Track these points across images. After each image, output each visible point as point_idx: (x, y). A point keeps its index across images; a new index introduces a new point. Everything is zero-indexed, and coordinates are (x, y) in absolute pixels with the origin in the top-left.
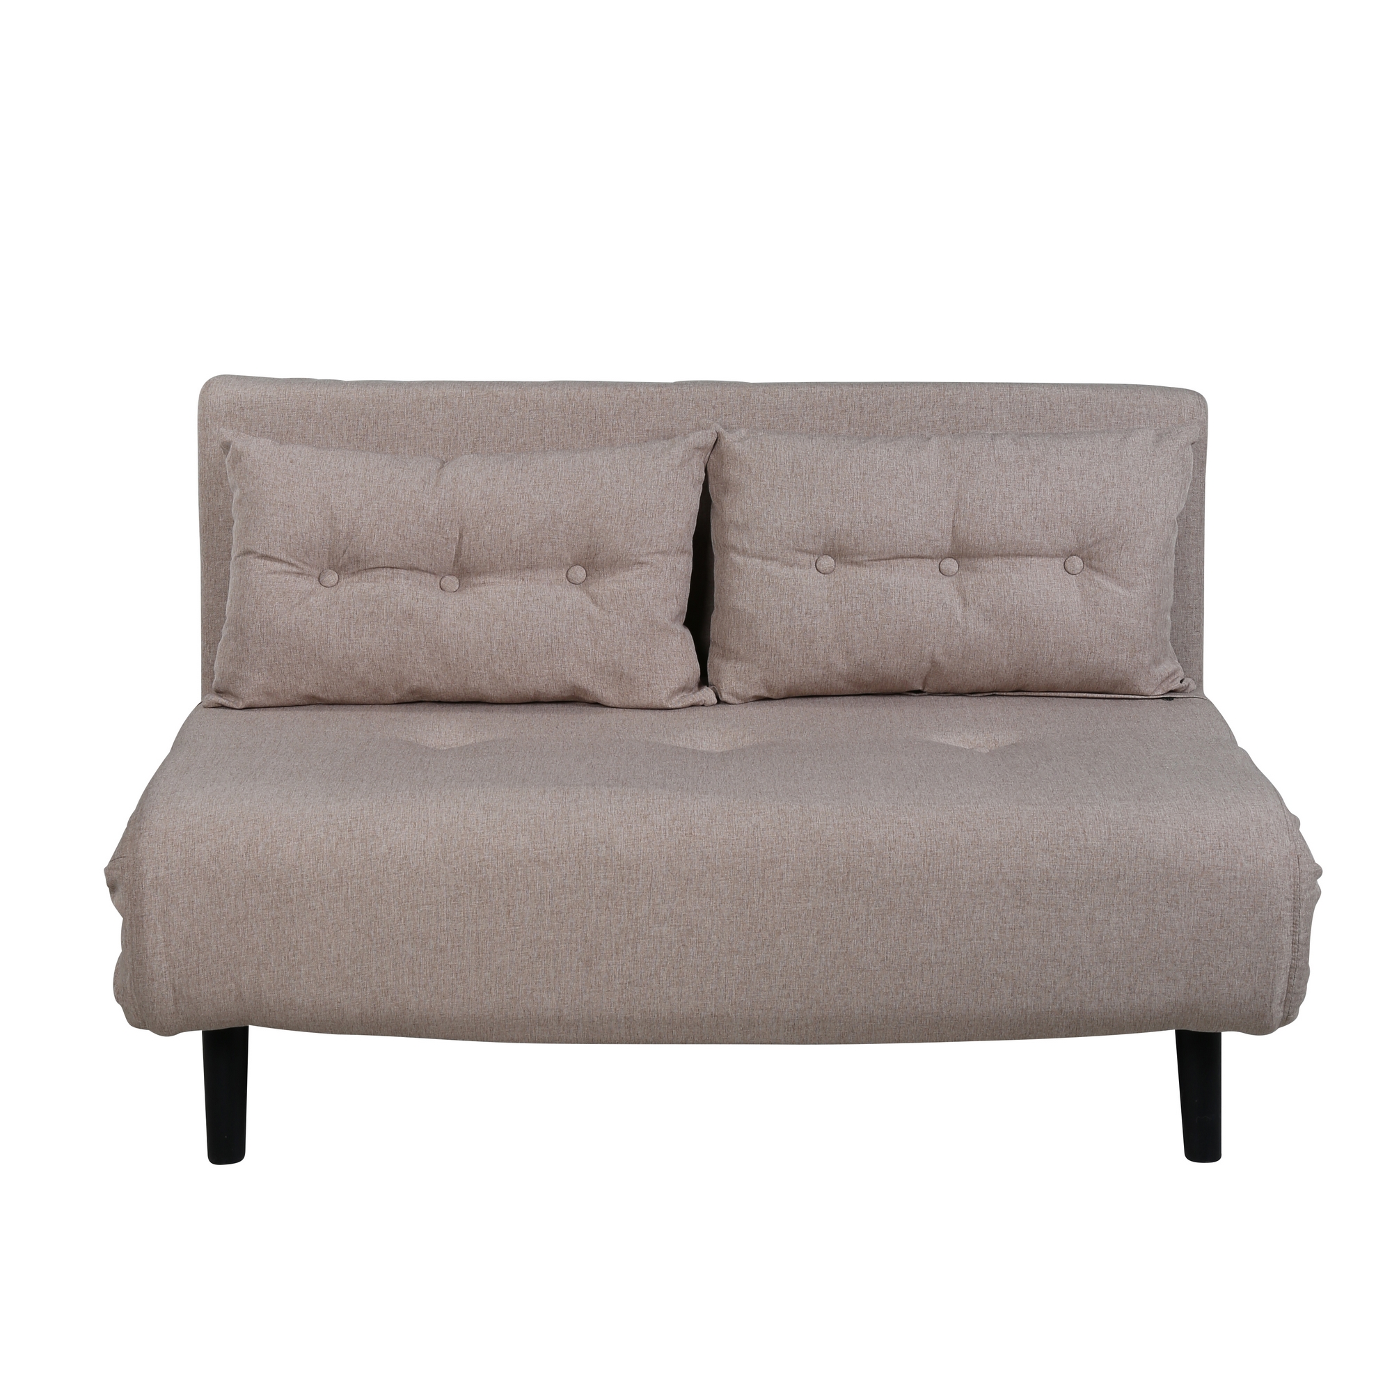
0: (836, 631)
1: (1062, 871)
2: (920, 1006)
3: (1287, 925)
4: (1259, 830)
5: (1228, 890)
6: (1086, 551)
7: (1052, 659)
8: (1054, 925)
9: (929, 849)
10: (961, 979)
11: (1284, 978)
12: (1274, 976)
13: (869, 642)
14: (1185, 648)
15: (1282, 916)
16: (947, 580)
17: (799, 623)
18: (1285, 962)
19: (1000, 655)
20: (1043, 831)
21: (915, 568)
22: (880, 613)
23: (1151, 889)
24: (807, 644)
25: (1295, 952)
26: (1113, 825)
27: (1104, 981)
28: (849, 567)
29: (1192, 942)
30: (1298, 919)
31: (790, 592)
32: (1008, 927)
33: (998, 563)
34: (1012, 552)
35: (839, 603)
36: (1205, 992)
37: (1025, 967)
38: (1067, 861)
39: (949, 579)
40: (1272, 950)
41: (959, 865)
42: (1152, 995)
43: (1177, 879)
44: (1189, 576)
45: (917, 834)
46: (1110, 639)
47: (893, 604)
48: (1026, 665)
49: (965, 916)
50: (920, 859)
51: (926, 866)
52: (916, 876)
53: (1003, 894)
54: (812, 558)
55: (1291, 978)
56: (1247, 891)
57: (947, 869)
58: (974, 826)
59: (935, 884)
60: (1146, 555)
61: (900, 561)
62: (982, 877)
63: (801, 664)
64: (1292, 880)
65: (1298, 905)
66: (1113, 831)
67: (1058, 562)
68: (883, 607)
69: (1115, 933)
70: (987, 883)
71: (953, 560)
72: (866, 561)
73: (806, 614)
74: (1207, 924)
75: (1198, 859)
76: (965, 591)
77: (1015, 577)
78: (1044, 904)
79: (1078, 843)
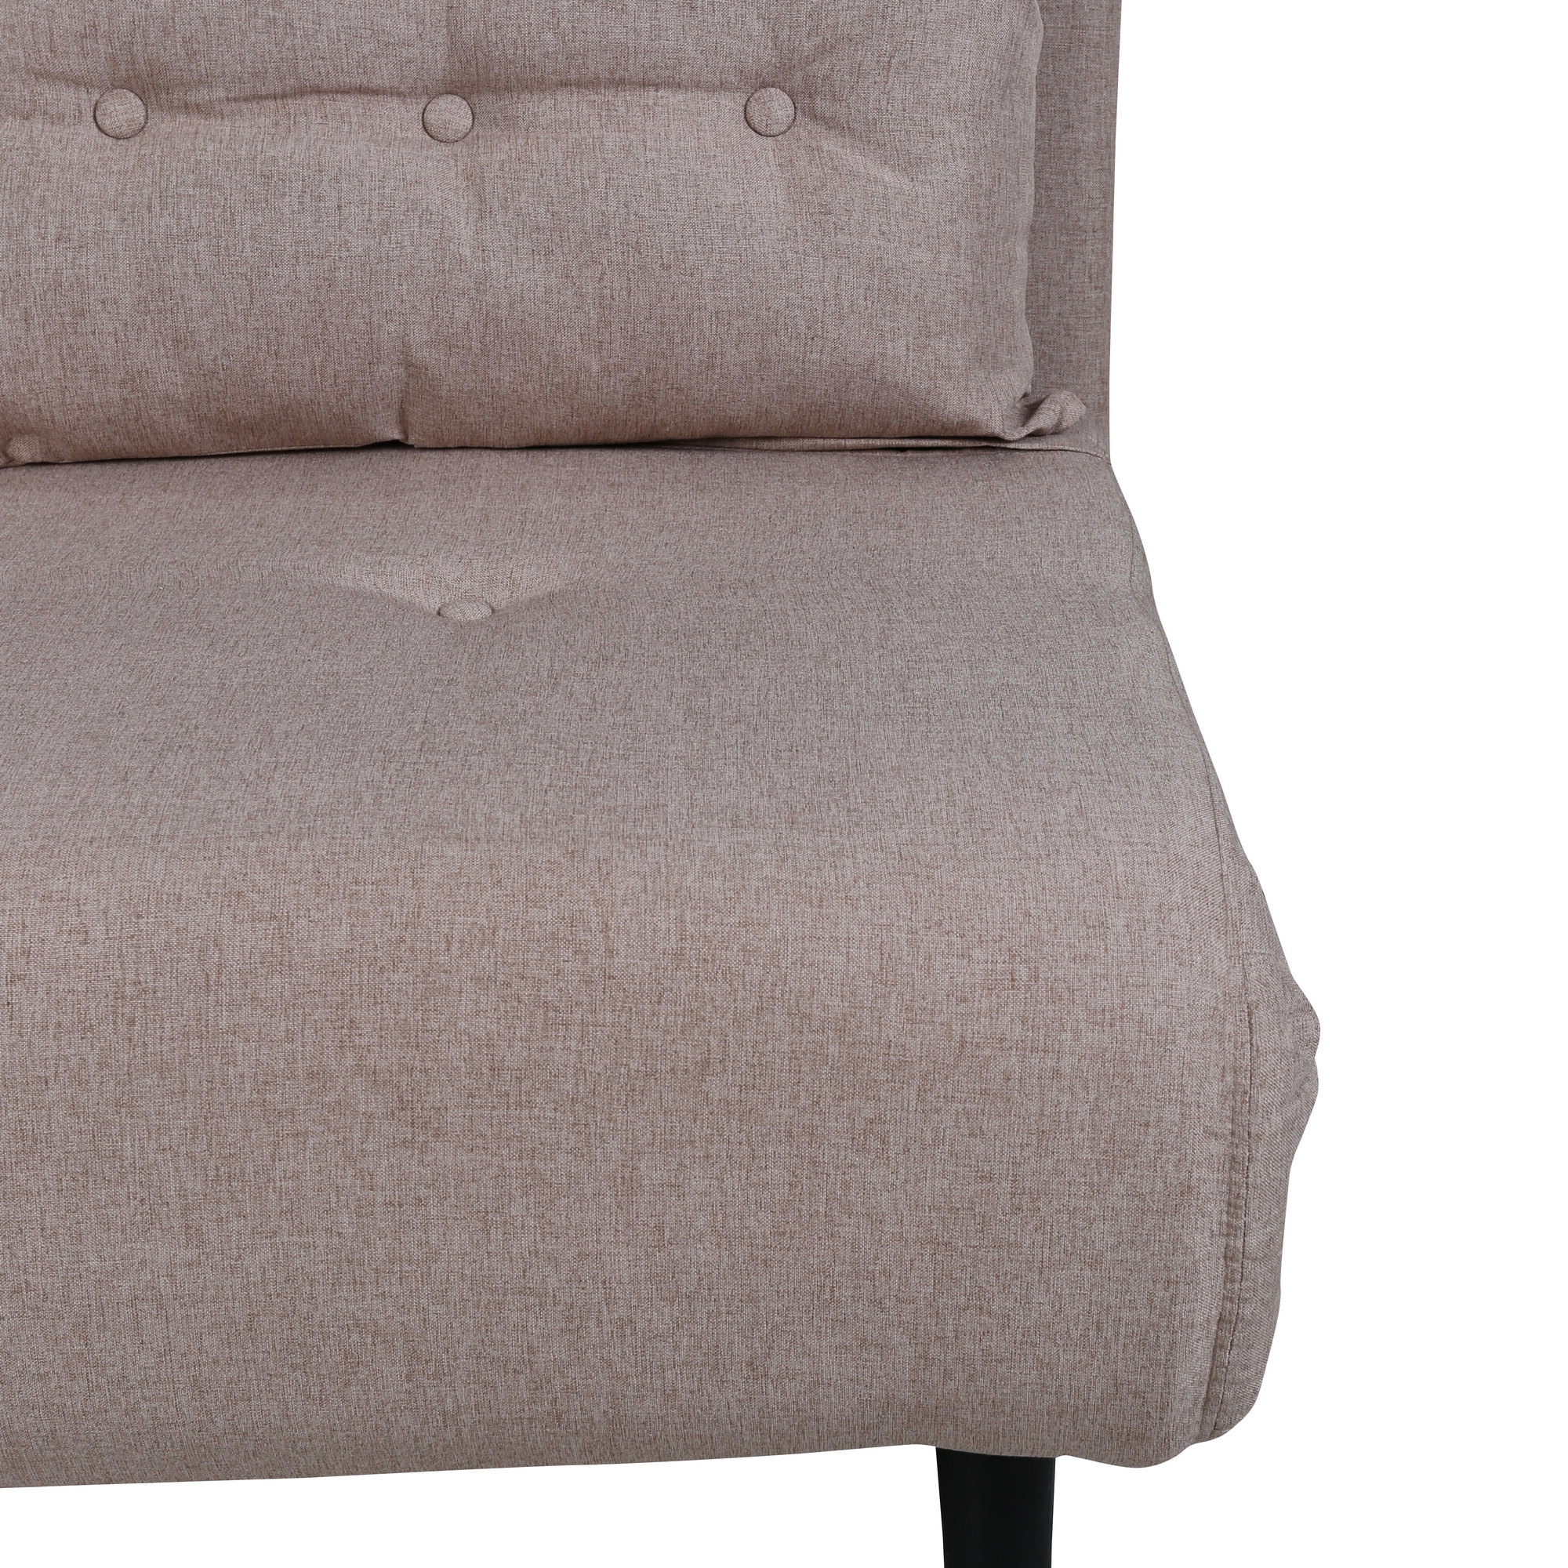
0: (140, 285)
1: (535, 1045)
2: (144, 1406)
3: (1210, 1207)
4: (1135, 926)
5: (1034, 1109)
6: (799, 75)
7: (712, 356)
8: (517, 1194)
9: (131, 976)
10: (253, 1340)
11: (1201, 1349)
12: (1172, 1345)
13: (231, 311)
14: (1067, 327)
15: (1194, 1182)
16: (438, 151)
17: (41, 264)
18: (1204, 1307)
19: (579, 346)
20: (483, 921)
21: (355, 119)
22: (253, 237)
23: (804, 1101)
24: (68, 319)
25: (1233, 1281)
26: (694, 908)
27: (676, 1348)
28: (182, 118)
29: (929, 1249)
30: (1243, 1191)
31: (16, 183)
32: (379, 1199)
33: (570, 105)
34: (604, 75)
35: (145, 211)
36: (971, 1378)
37: (441, 1309)
38: (551, 1014)
39: (447, 149)
40: (1164, 1275)
41: (223, 1024)
42: (817, 1384)
43: (883, 1076)
44: (1078, 151)
45: (98, 932)
46: (862, 302)
47: (286, 210)
48: (648, 370)
49: (249, 1168)
50: (101, 1009)
51: (123, 1028)
52: (93, 1058)
53: (362, 1108)
54: (84, 96)
55: (1222, 1347)
56: (1092, 1112)
57: (186, 1035)
58: (273, 905)
59: (151, 1080)
60: (952, 83)
61: (312, 101)
62: (295, 1060)
63: (58, 373)
64: (1229, 1078)
65: (1242, 1152)
66: (691, 929)
67: (729, 104)
68: (260, 219)
69: (701, 1222)
70: (312, 1075)
71: (458, 100)
72: (220, 101)
73: (58, 240)
74: (971, 1201)
75: (944, 1018)
76: (482, 179)
77: (611, 139)
78: (484, 1136)
79: (585, 961)
